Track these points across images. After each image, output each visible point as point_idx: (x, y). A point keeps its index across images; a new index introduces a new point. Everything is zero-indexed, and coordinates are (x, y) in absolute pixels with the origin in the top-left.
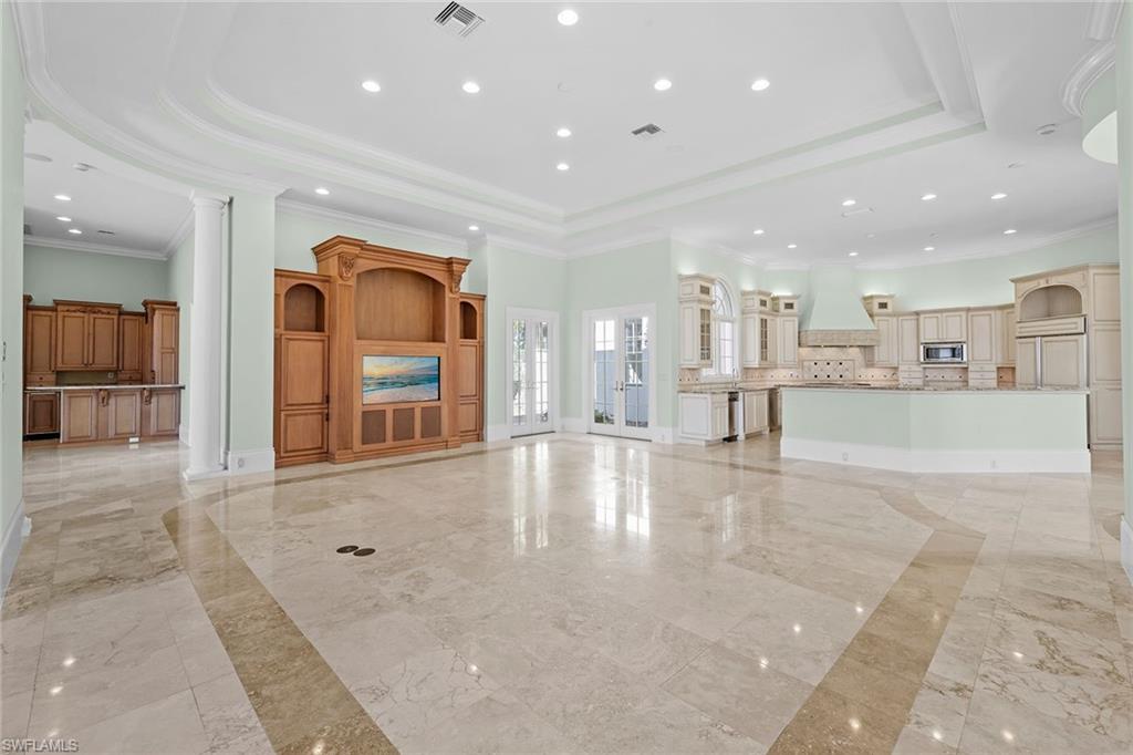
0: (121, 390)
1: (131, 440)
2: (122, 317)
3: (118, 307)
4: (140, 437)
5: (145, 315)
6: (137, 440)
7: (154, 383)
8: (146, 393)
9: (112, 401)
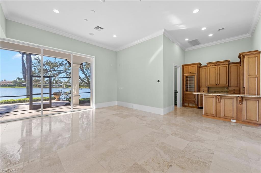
0: (226, 96)
1: (232, 120)
2: (230, 65)
3: (229, 61)
4: (237, 120)
5: (240, 63)
6: (235, 121)
7: (244, 93)
8: (239, 99)
9: (222, 100)
